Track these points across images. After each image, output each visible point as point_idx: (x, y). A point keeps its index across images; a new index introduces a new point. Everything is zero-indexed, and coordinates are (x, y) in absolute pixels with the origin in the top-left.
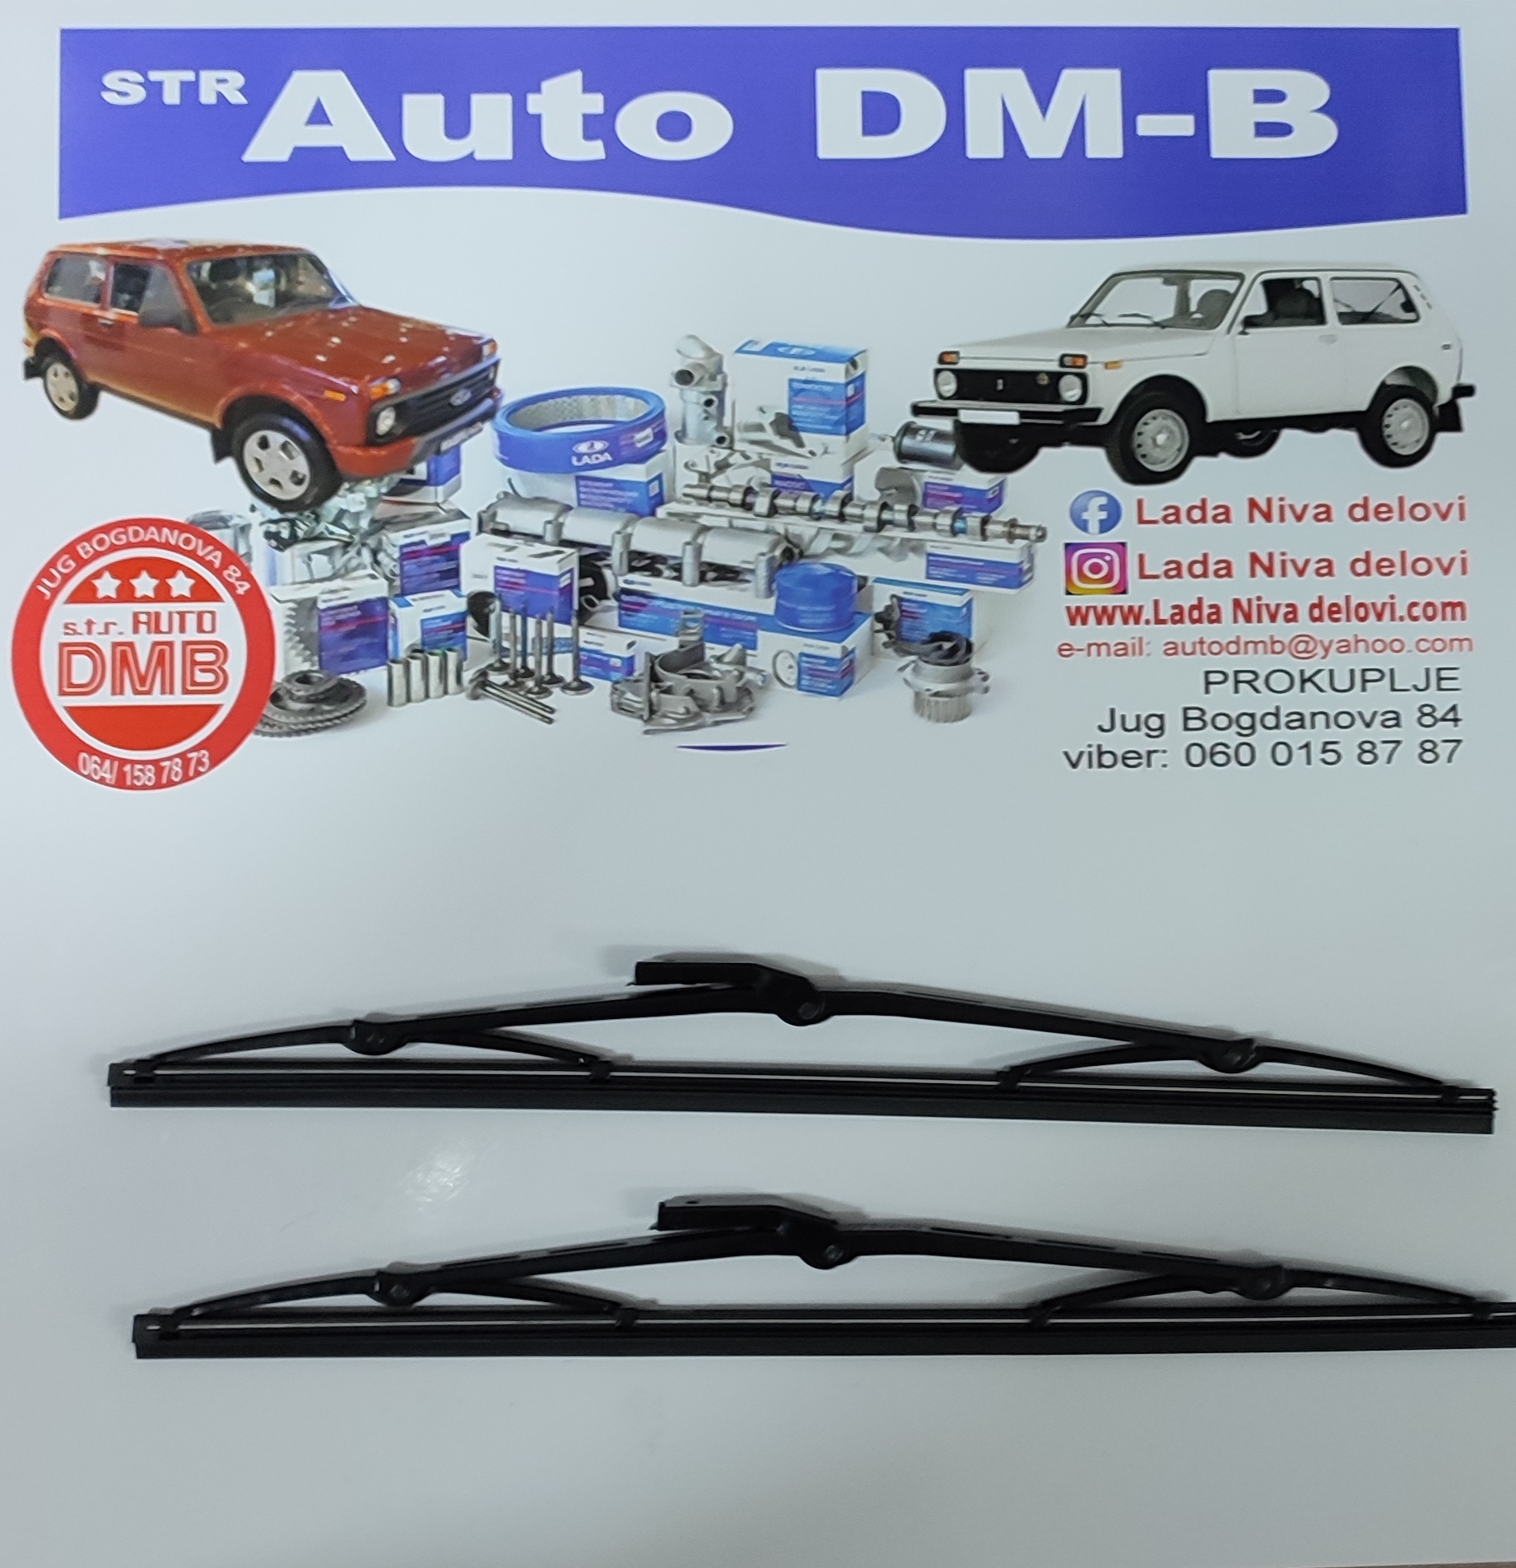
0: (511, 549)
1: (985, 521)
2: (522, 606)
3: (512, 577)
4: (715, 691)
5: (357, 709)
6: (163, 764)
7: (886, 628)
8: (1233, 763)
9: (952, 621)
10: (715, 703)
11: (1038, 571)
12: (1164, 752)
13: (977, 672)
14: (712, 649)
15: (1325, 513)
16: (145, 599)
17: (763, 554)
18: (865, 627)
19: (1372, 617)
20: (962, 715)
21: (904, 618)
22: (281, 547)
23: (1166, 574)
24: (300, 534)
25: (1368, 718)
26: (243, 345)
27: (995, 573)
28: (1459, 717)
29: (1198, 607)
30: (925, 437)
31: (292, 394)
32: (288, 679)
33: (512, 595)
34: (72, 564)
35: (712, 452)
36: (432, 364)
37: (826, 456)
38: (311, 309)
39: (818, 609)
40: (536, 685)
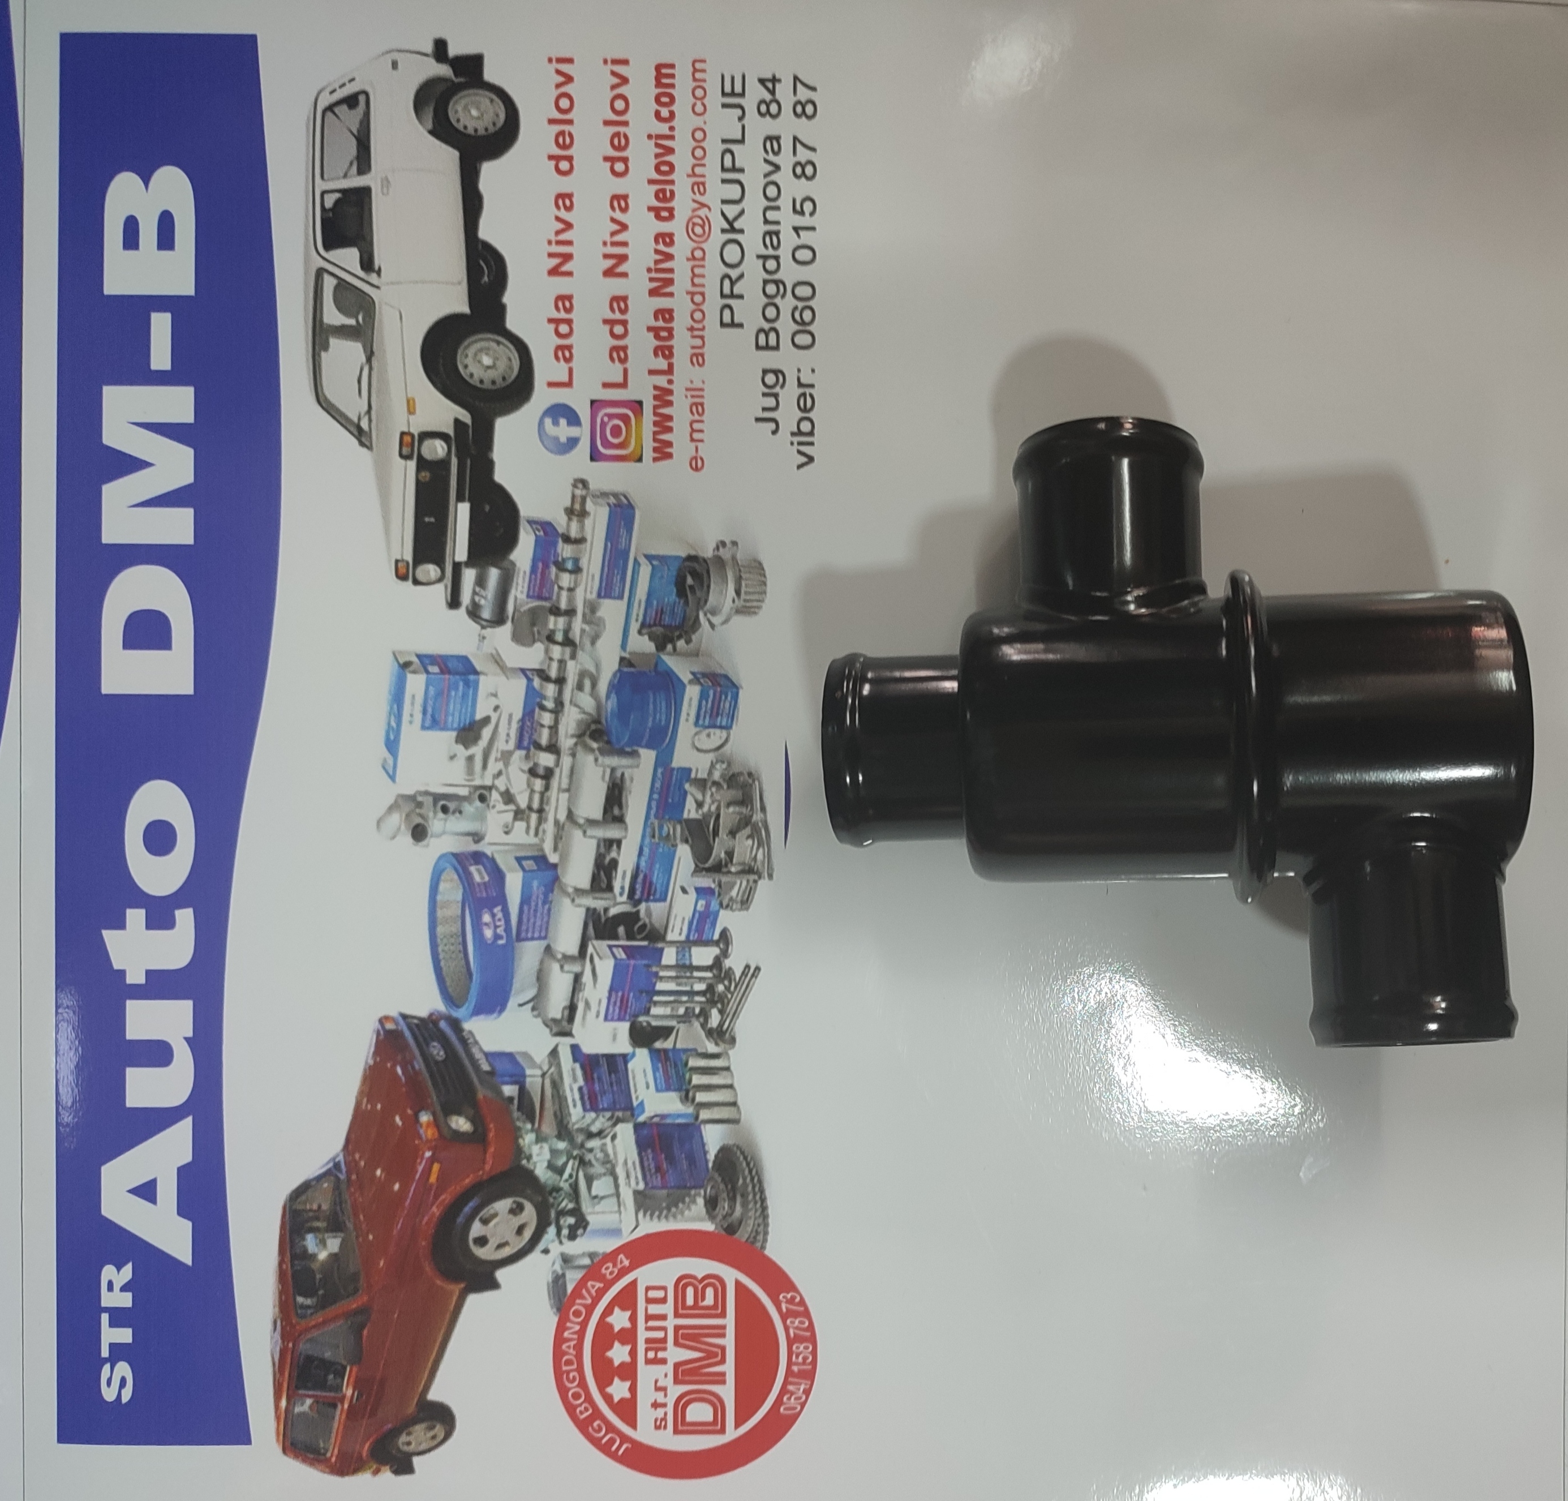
0: (587, 1005)
1: (567, 539)
2: (644, 994)
3: (615, 1003)
4: (731, 809)
5: (742, 1153)
6: (792, 1335)
7: (672, 641)
8: (811, 303)
9: (665, 576)
10: (744, 810)
11: (618, 487)
12: (799, 370)
13: (716, 551)
14: (689, 811)
15: (564, 200)
16: (633, 1353)
17: (596, 760)
18: (670, 661)
19: (668, 158)
20: (758, 567)
21: (662, 623)
22: (584, 1224)
23: (623, 361)
24: (571, 1206)
25: (770, 168)
26: (382, 1263)
27: (620, 531)
28: (770, 76)
29: (654, 330)
30: (482, 596)
31: (434, 1213)
32: (712, 1217)
33: (633, 1005)
34: (595, 1424)
35: (494, 807)
36: (403, 1079)
37: (499, 694)
38: (346, 1196)
39: (651, 706)
40: (722, 981)
